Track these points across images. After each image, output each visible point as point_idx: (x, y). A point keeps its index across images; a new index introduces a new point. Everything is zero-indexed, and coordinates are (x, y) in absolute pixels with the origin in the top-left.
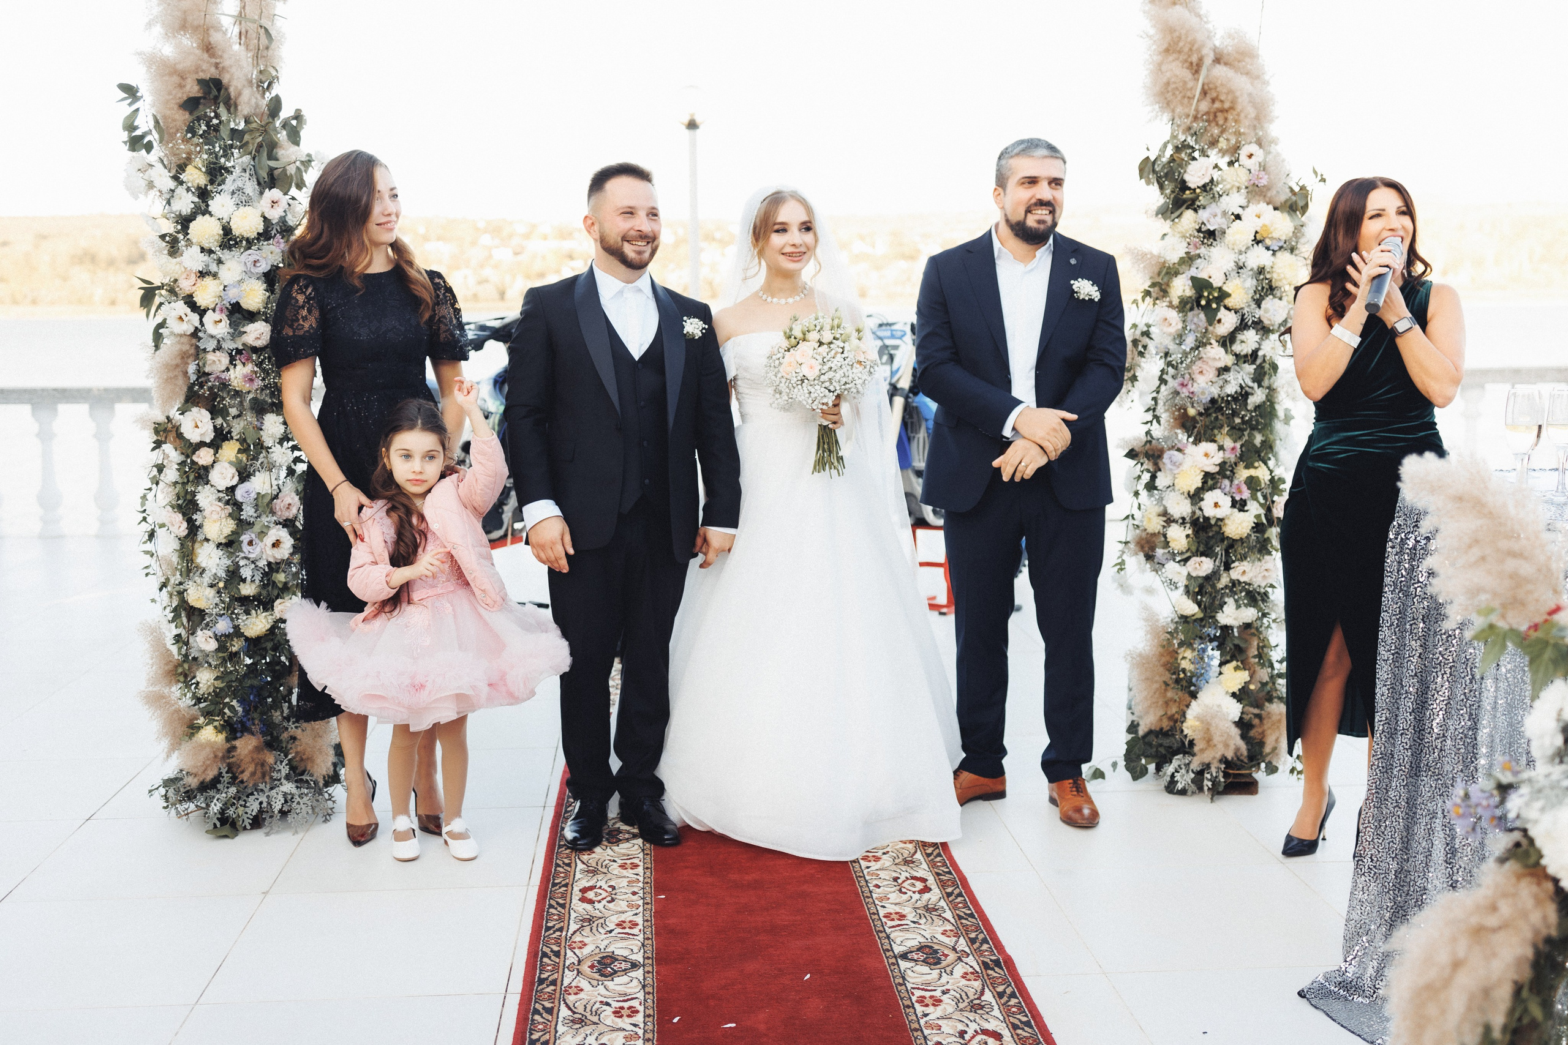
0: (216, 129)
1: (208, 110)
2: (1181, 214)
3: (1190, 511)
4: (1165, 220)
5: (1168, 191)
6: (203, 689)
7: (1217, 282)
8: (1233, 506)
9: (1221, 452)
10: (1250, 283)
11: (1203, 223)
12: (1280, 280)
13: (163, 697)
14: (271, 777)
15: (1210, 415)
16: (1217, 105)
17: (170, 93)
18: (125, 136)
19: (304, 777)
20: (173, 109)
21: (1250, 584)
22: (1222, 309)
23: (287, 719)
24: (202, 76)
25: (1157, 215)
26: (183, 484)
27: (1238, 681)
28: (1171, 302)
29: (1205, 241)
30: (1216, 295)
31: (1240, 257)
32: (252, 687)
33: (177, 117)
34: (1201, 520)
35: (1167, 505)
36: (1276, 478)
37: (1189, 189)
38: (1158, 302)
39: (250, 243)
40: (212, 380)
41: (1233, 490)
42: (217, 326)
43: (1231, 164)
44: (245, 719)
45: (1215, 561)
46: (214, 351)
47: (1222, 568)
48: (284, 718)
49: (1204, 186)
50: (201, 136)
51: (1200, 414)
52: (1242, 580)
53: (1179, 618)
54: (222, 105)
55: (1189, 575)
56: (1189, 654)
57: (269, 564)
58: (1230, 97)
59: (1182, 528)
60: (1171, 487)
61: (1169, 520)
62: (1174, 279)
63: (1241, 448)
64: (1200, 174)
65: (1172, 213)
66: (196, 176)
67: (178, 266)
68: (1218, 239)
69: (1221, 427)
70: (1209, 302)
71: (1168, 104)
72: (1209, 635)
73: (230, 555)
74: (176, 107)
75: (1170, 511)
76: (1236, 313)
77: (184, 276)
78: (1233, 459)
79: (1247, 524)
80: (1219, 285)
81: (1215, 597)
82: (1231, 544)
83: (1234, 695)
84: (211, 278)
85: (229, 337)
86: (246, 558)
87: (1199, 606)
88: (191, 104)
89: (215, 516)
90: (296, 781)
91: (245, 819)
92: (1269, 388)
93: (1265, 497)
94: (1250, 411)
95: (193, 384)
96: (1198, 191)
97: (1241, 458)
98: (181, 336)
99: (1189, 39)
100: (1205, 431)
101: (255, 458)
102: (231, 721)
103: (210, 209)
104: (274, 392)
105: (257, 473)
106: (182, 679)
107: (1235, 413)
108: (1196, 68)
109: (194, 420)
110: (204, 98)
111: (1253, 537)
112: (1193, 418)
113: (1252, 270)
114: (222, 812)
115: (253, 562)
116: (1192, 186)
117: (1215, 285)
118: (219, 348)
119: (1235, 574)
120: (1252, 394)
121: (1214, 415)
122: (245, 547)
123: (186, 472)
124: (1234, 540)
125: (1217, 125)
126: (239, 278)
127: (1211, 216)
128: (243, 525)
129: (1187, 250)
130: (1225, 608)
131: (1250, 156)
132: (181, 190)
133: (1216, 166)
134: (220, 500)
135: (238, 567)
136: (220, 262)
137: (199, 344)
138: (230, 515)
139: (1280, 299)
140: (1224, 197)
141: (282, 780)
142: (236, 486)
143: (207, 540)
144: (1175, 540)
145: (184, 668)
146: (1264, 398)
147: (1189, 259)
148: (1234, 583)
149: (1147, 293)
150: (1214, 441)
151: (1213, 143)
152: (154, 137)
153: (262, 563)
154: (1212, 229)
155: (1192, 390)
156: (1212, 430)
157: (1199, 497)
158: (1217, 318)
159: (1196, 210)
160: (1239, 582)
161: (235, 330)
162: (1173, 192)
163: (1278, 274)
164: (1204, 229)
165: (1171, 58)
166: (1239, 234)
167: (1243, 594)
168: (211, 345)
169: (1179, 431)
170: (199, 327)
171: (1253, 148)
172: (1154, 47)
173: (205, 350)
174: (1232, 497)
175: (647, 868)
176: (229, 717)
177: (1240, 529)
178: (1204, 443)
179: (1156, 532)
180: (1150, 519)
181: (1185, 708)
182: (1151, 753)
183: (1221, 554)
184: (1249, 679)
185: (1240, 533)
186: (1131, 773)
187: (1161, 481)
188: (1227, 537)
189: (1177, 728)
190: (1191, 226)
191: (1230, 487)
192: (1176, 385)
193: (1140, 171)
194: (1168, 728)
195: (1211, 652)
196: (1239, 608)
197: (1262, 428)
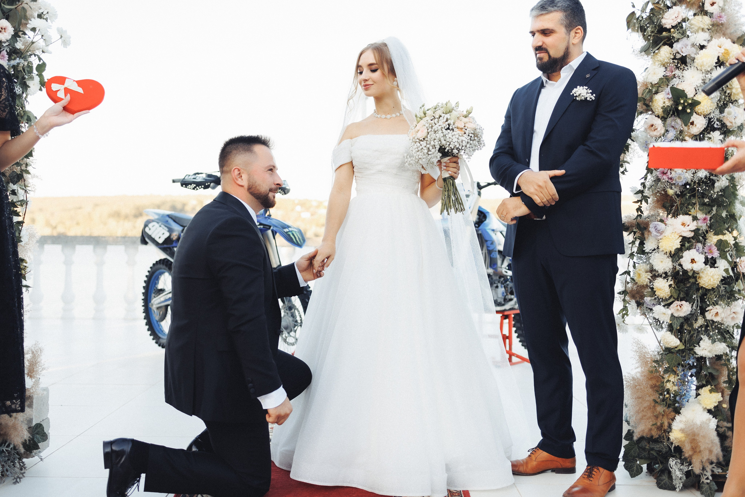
2: (660, 48)
3: (671, 267)
4: (648, 54)
5: (649, 33)
7: (690, 94)
8: (706, 263)
9: (695, 222)
10: (715, 95)
11: (677, 53)
12: (738, 94)
15: (685, 194)
21: (721, 324)
22: (694, 114)
25: (641, 52)
27: (714, 400)
28: (653, 113)
29: (679, 65)
30: (690, 102)
31: (707, 76)
34: (681, 273)
35: (653, 263)
36: (739, 244)
37: (666, 29)
41: (706, 251)
43: (696, 14)
45: (692, 305)
47: (699, 311)
49: (676, 26)
51: (678, 195)
52: (715, 320)
53: (664, 351)
55: (672, 315)
56: (672, 378)
59: (666, 280)
60: (656, 250)
61: (655, 275)
62: (656, 95)
63: (710, 220)
64: (672, 19)
65: (652, 49)
68: (689, 65)
69: (695, 204)
70: (684, 108)
72: (688, 364)
75: (655, 267)
76: (705, 118)
78: (704, 227)
79: (718, 277)
80: (692, 96)
81: (693, 334)
82: (705, 293)
83: (709, 411)
87: (681, 341)
93: (730, 257)
94: (717, 193)
96: (672, 30)
97: (710, 227)
100: (681, 207)
107: (704, 195)
112: (672, 199)
116: (668, 26)
117: (689, 96)
119: (709, 316)
120: (718, 180)
121: (688, 195)
124: (706, 289)
127: (683, 48)
129: (665, 73)
130: (701, 343)
131: (713, 4)
139: (738, 107)
140: (692, 35)
144: (660, 289)
146: (728, 184)
147: (666, 80)
148: (709, 323)
150: (689, 214)
154: (684, 55)
155: (670, 176)
156: (687, 206)
157: (678, 256)
158: (691, 121)
159: (671, 45)
160: (713, 322)
162: (652, 32)
163: (736, 89)
164: (678, 56)
166: (705, 59)
167: (716, 331)
169: (661, 209)
174: (705, 256)
177: (712, 280)
178: (681, 216)
179: (645, 283)
180: (639, 275)
181: (671, 421)
182: (644, 456)
183: (698, 301)
184: (722, 399)
185: (712, 283)
186: (629, 471)
187: (649, 246)
188: (702, 287)
189: (665, 437)
190: (668, 56)
191: (703, 248)
192: (658, 173)
193: (628, 23)
194: (657, 436)
195: (689, 378)
196: (714, 341)
197: (726, 205)
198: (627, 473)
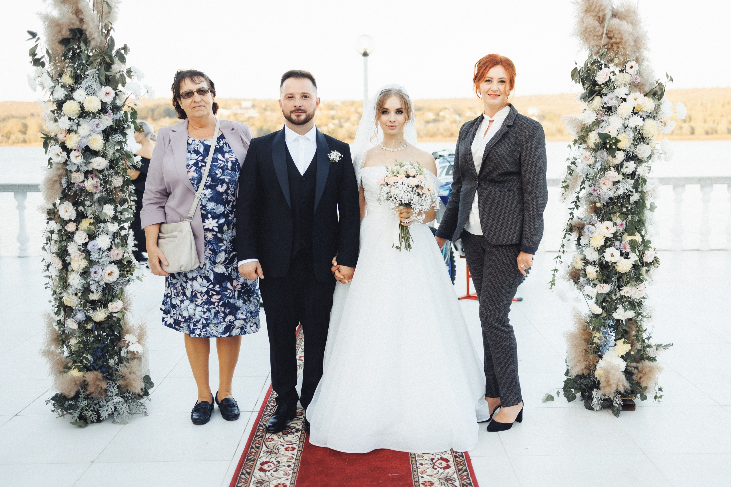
0: (79, 55)
1: (75, 45)
2: (593, 98)
3: (598, 258)
4: (585, 101)
5: (586, 86)
6: (73, 348)
7: (613, 134)
8: (621, 255)
9: (615, 226)
10: (632, 135)
11: (605, 103)
12: (648, 134)
13: (52, 352)
14: (107, 395)
15: (609, 206)
16: (613, 40)
17: (54, 37)
18: (30, 59)
19: (125, 395)
20: (55, 44)
21: (631, 298)
22: (617, 149)
23: (118, 364)
24: (72, 27)
25: (581, 99)
26: (61, 241)
27: (625, 349)
28: (588, 146)
29: (606, 113)
30: (614, 141)
31: (625, 121)
32: (98, 348)
33: (58, 49)
34: (604, 263)
35: (586, 254)
36: (646, 240)
37: (598, 85)
38: (581, 146)
39: (94, 115)
40: (75, 187)
41: (622, 247)
42: (76, 158)
43: (621, 71)
44: (94, 365)
45: (612, 285)
46: (76, 171)
47: (617, 289)
48: (116, 364)
49: (606, 83)
50: (71, 58)
51: (604, 206)
52: (626, 296)
53: (592, 315)
54: (82, 42)
55: (597, 293)
56: (597, 335)
57: (106, 284)
58: (619, 36)
59: (594, 267)
60: (588, 245)
61: (587, 262)
62: (590, 133)
63: (626, 223)
64: (603, 77)
65: (589, 98)
66: (67, 80)
67: (57, 127)
68: (613, 112)
69: (615, 213)
70: (610, 146)
71: (586, 39)
72: (609, 325)
73: (85, 279)
74: (57, 44)
75: (588, 258)
76: (624, 152)
77: (60, 132)
78: (621, 230)
79: (629, 266)
80: (615, 136)
81: (612, 304)
82: (621, 276)
83: (622, 357)
84: (74, 133)
85: (83, 164)
86: (94, 280)
87: (603, 309)
88: (65, 42)
89: (76, 259)
90: (122, 397)
91: (94, 417)
92: (641, 192)
93: (639, 251)
94: (632, 205)
95: (65, 189)
96: (603, 86)
97: (626, 230)
98: (58, 164)
99: (598, 4)
100: (606, 215)
101: (99, 228)
102: (87, 366)
103: (74, 97)
104: (109, 193)
105: (100, 235)
106: (61, 343)
107: (623, 205)
108: (601, 20)
109: (65, 208)
110: (73, 39)
111: (633, 272)
112: (600, 208)
113: (631, 128)
114: (81, 413)
115: (97, 282)
116: (600, 83)
117: (612, 136)
118: (78, 170)
119: (622, 293)
120: (632, 195)
121: (611, 206)
122: (92, 275)
123: (62, 235)
124: (622, 274)
125: (613, 50)
126: (88, 133)
127: (609, 100)
128: (92, 263)
129: (596, 118)
130: (617, 310)
131: (631, 67)
132: (58, 87)
133: (613, 72)
134: (80, 250)
135: (89, 285)
136: (78, 124)
137: (68, 168)
138: (84, 258)
139: (648, 144)
140: (617, 89)
141: (114, 397)
142: (88, 242)
143: (73, 271)
144: (590, 274)
145: (62, 338)
146: (639, 198)
147: (598, 123)
148: (622, 297)
149: (575, 141)
150: (611, 220)
151: (611, 60)
152: (46, 60)
153: (102, 283)
154: (610, 106)
155: (599, 193)
156: (610, 214)
157: (603, 251)
158: (615, 155)
159: (601, 96)
160: (625, 297)
161: (87, 161)
162: (589, 86)
163: (646, 130)
164: (605, 106)
165: (588, 15)
166: (625, 109)
167: (627, 303)
168: (74, 169)
169: (593, 215)
170: (67, 159)
171: (633, 63)
172: (579, 9)
173: (71, 171)
174: (621, 251)
175: (300, 450)
176: (85, 363)
177: (625, 267)
178: (606, 221)
179: (580, 268)
180: (576, 262)
181: (596, 363)
182: (577, 387)
183: (615, 281)
184: (631, 348)
185: (625, 270)
186: (567, 398)
187: (583, 241)
188: (618, 272)
189: (592, 374)
190: (598, 105)
191: (620, 245)
192: (591, 190)
193: (572, 76)
194: (587, 374)
195: (610, 333)
196: (625, 310)
197: (638, 213)
198: (566, 399)
